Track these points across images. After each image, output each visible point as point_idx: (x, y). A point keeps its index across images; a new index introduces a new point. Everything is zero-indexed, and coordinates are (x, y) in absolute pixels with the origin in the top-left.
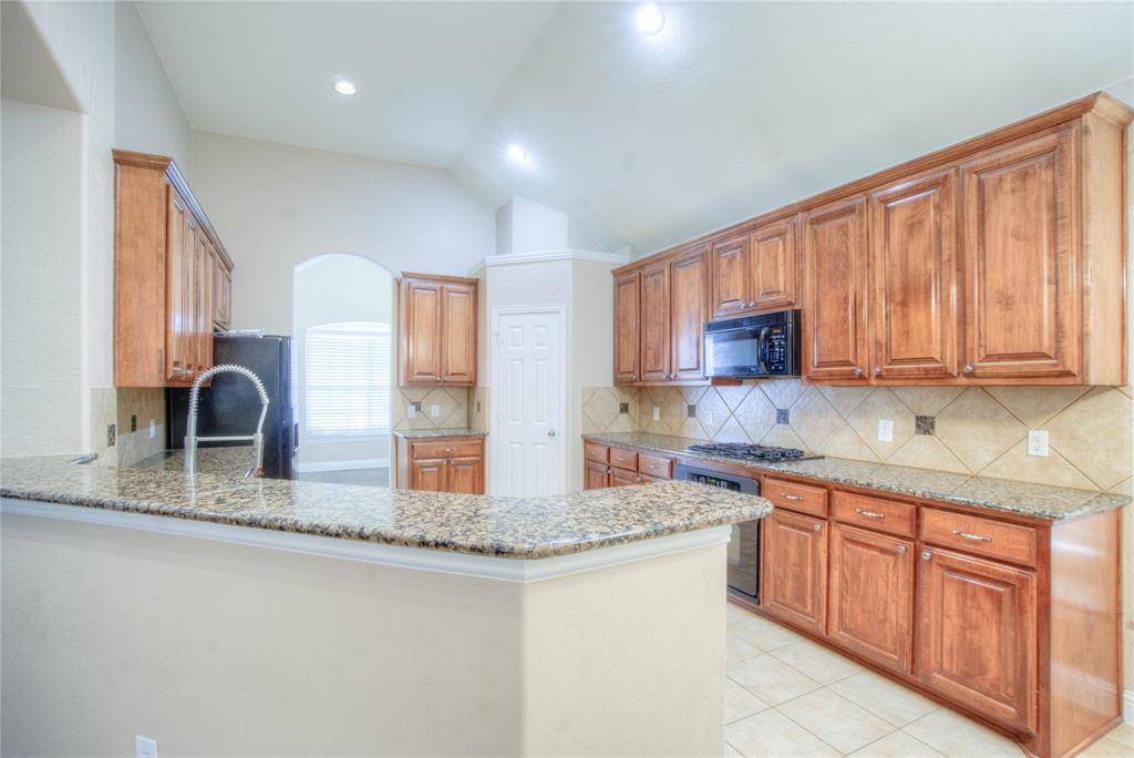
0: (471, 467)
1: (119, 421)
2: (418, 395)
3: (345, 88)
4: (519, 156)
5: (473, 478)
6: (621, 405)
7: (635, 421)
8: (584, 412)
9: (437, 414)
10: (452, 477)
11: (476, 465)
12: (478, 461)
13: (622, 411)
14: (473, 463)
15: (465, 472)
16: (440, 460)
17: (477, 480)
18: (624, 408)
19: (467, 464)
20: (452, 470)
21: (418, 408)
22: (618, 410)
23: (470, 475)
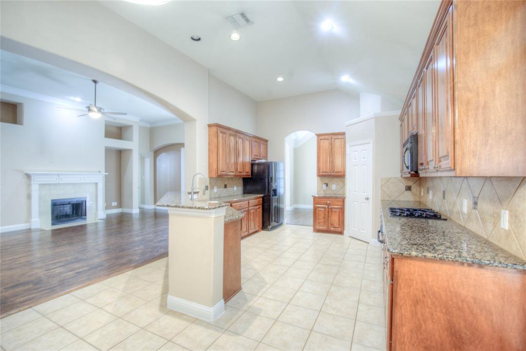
0: (338, 210)
1: (210, 183)
2: (327, 180)
3: (280, 79)
4: (346, 79)
5: (339, 215)
6: (406, 187)
7: (416, 195)
8: (382, 189)
9: (335, 188)
10: (330, 213)
11: (340, 210)
12: (341, 208)
13: (406, 190)
14: (339, 208)
15: (335, 212)
16: (325, 206)
17: (340, 216)
18: (409, 188)
19: (336, 209)
20: (330, 210)
21: (327, 185)
22: (404, 189)
23: (338, 213)
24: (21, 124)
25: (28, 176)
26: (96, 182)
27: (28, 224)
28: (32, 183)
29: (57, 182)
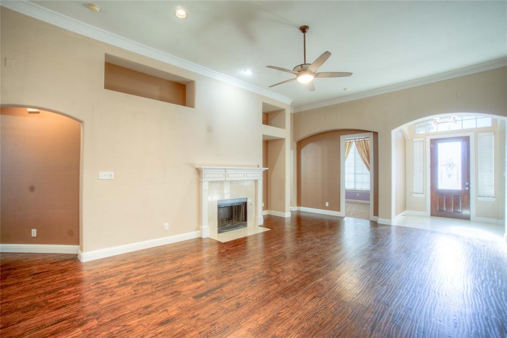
24: (192, 106)
25: (199, 171)
26: (256, 179)
27: (198, 231)
28: (204, 179)
29: (224, 179)
